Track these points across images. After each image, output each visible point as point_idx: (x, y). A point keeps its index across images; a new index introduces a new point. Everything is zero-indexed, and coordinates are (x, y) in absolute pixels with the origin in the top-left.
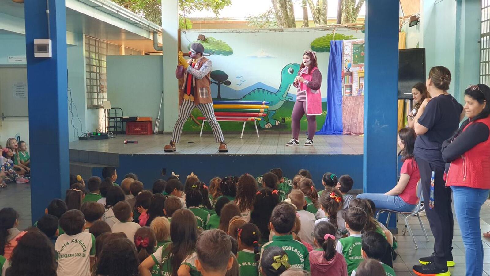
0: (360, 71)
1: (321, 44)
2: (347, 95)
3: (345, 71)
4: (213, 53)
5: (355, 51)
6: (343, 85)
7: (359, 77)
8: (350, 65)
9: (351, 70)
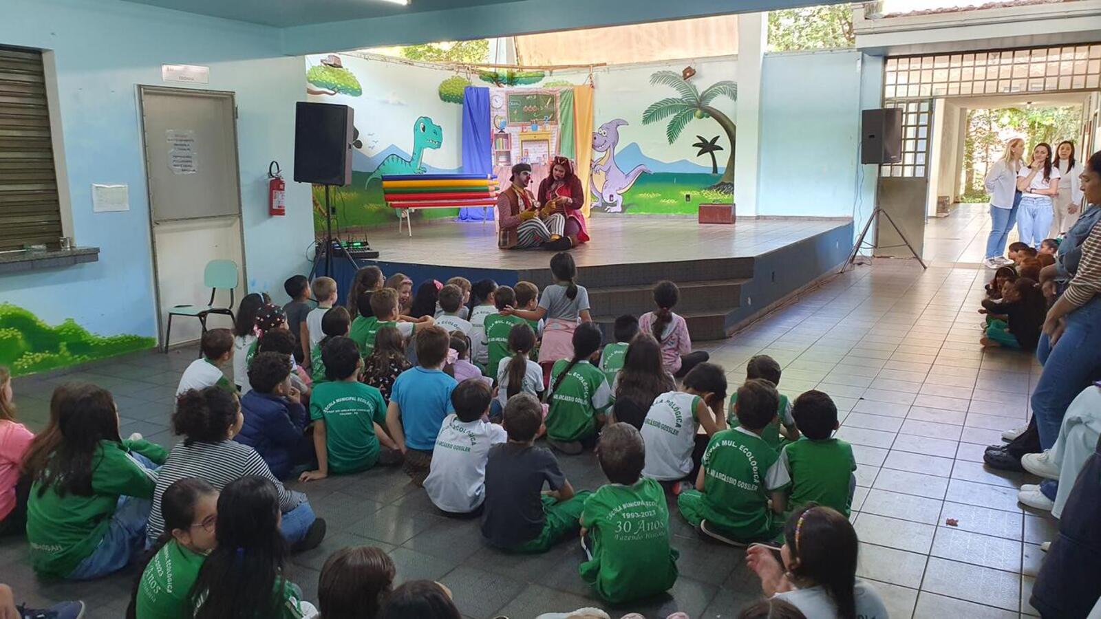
0: (522, 131)
1: (447, 89)
2: (501, 165)
3: (496, 132)
4: (339, 90)
5: (512, 104)
6: (494, 151)
7: (522, 141)
8: (505, 123)
9: (506, 131)
